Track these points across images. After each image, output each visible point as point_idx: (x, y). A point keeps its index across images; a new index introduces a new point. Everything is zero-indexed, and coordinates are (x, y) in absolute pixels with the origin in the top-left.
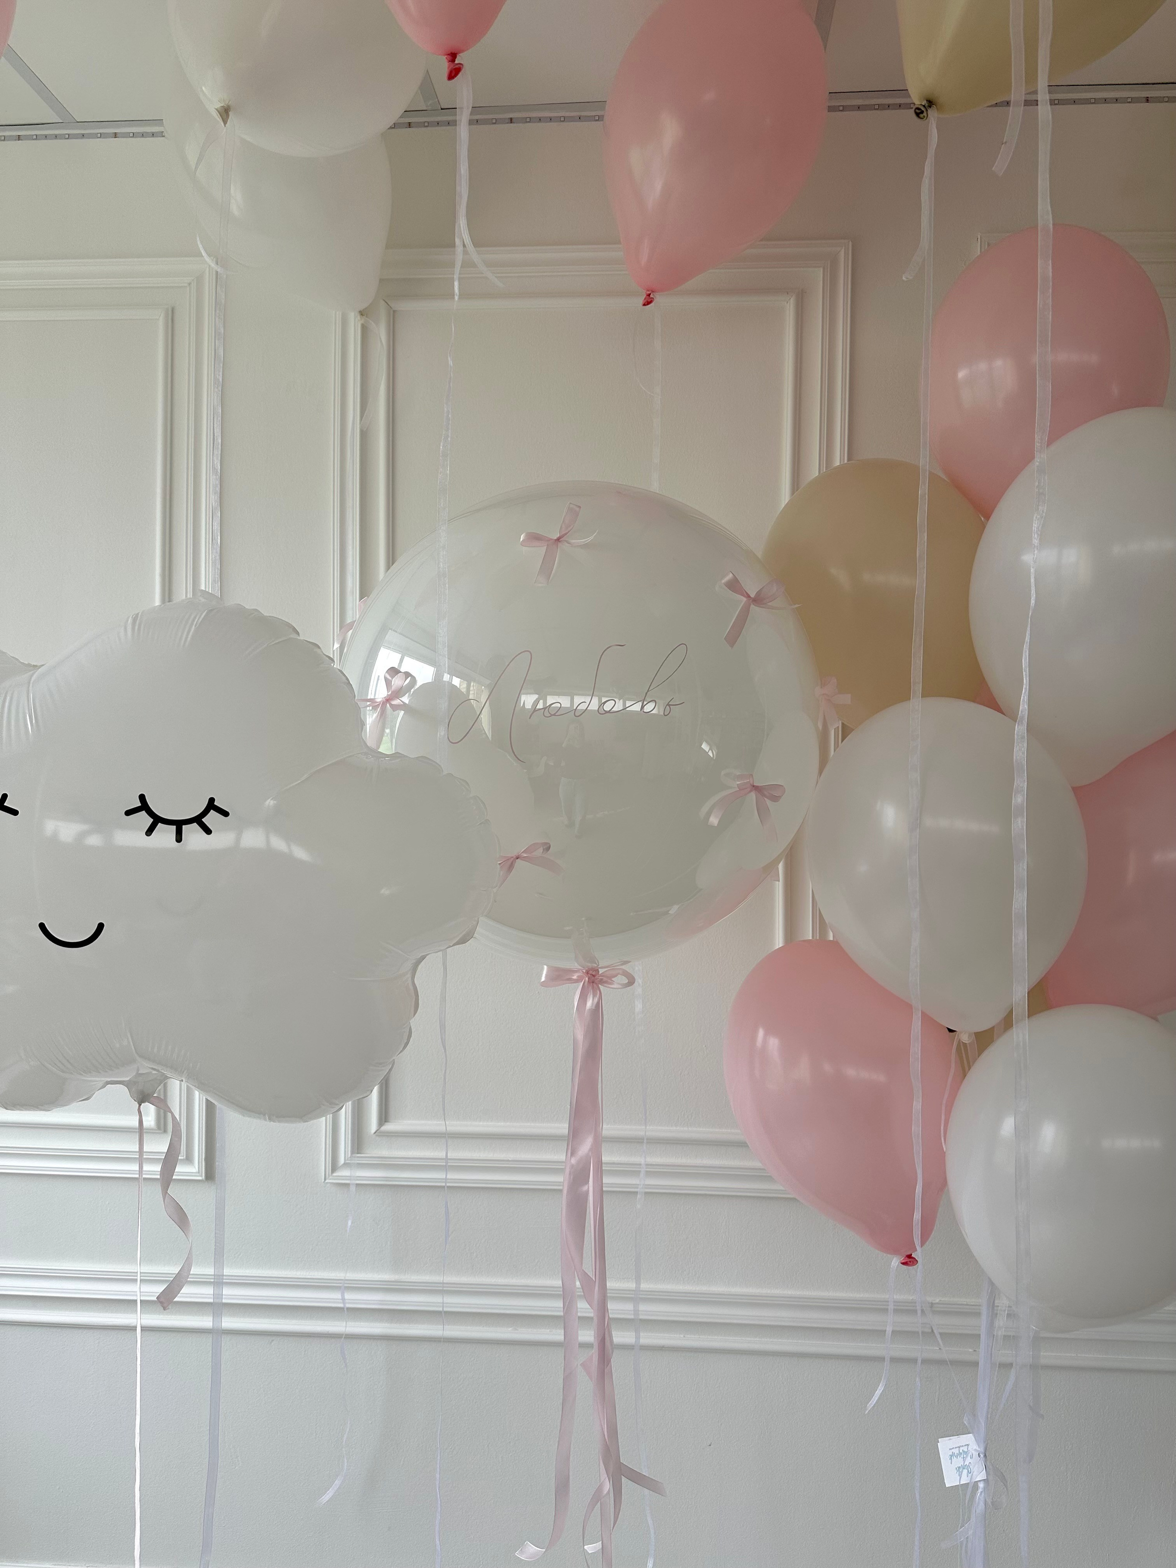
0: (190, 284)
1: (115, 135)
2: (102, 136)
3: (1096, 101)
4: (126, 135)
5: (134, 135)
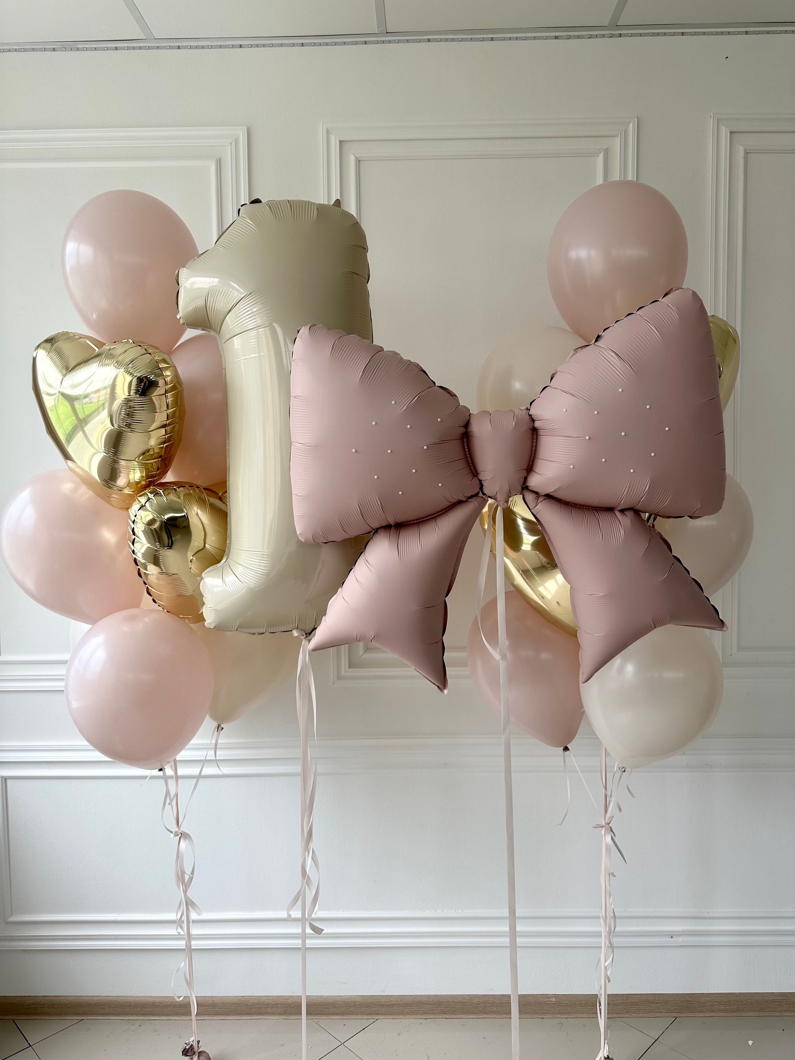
0: (231, 143)
1: (179, 47)
2: (171, 48)
3: (781, 32)
4: (186, 47)
5: (191, 47)
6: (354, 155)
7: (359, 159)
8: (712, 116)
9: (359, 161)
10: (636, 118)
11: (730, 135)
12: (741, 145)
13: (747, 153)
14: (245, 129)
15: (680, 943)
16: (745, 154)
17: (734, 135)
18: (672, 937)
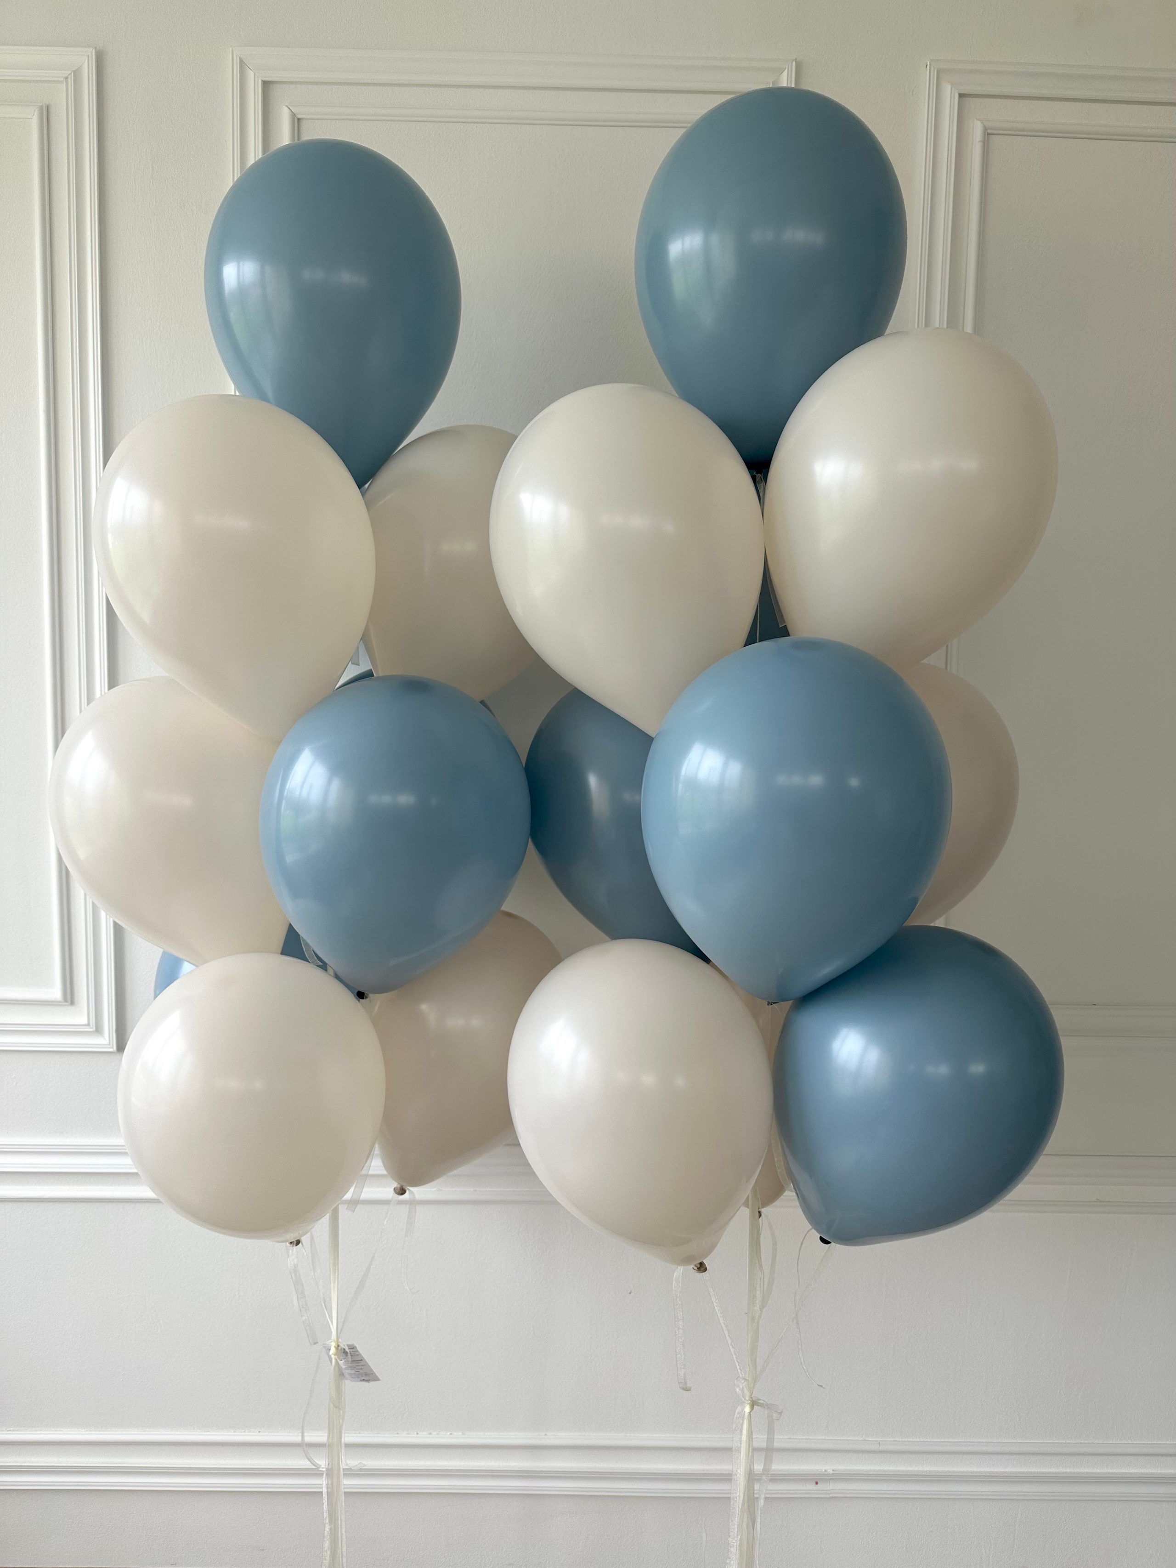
0: (66, 78)
6: (289, 109)
7: (299, 116)
8: (928, 64)
9: (299, 119)
10: (794, 63)
11: (959, 99)
12: (978, 119)
13: (988, 134)
14: (92, 52)
15: (830, 1494)
16: (985, 135)
17: (968, 100)
18: (817, 1483)
